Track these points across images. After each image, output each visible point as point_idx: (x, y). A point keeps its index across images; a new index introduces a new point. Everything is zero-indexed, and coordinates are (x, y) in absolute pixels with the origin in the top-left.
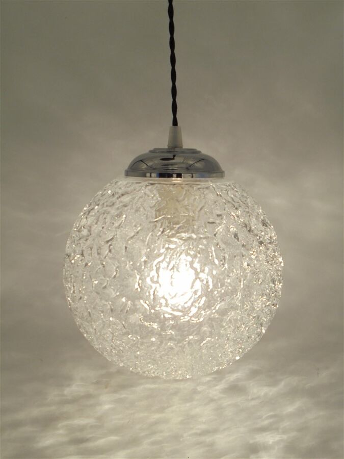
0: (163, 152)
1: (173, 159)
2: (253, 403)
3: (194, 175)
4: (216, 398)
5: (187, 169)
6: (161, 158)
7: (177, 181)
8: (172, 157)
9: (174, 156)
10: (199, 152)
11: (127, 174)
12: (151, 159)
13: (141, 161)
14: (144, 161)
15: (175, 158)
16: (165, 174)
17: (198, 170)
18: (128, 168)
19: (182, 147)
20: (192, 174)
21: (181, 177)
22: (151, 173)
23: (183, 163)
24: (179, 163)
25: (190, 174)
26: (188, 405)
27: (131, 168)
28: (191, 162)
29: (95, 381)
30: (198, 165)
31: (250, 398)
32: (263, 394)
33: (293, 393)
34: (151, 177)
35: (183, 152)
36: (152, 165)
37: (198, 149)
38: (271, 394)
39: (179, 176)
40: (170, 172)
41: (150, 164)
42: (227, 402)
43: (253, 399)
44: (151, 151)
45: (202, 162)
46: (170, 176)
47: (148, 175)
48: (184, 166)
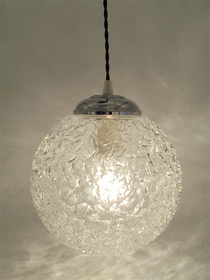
0: (100, 97)
1: (106, 102)
2: (155, 263)
3: (121, 113)
4: (130, 261)
5: (116, 109)
6: (98, 101)
7: (109, 117)
8: (106, 101)
9: (107, 100)
10: (124, 98)
11: (75, 112)
12: (91, 102)
13: (84, 103)
14: (86, 104)
15: (108, 101)
16: (100, 112)
17: (123, 110)
18: (76, 109)
19: (112, 95)
20: (119, 112)
21: (112, 114)
22: (91, 112)
23: (113, 105)
24: (111, 105)
25: (118, 113)
26: (114, 268)
27: (77, 109)
28: (119, 104)
29: (45, 255)
30: (123, 106)
31: (152, 259)
32: (159, 255)
33: (179, 253)
34: (91, 114)
35: (113, 98)
36: (92, 107)
37: (123, 96)
38: (165, 255)
39: (110, 113)
40: (104, 111)
41: (91, 105)
42: (138, 263)
43: (154, 260)
44: (91, 97)
45: (126, 105)
46: (104, 113)
47: (89, 113)
48: (114, 107)
